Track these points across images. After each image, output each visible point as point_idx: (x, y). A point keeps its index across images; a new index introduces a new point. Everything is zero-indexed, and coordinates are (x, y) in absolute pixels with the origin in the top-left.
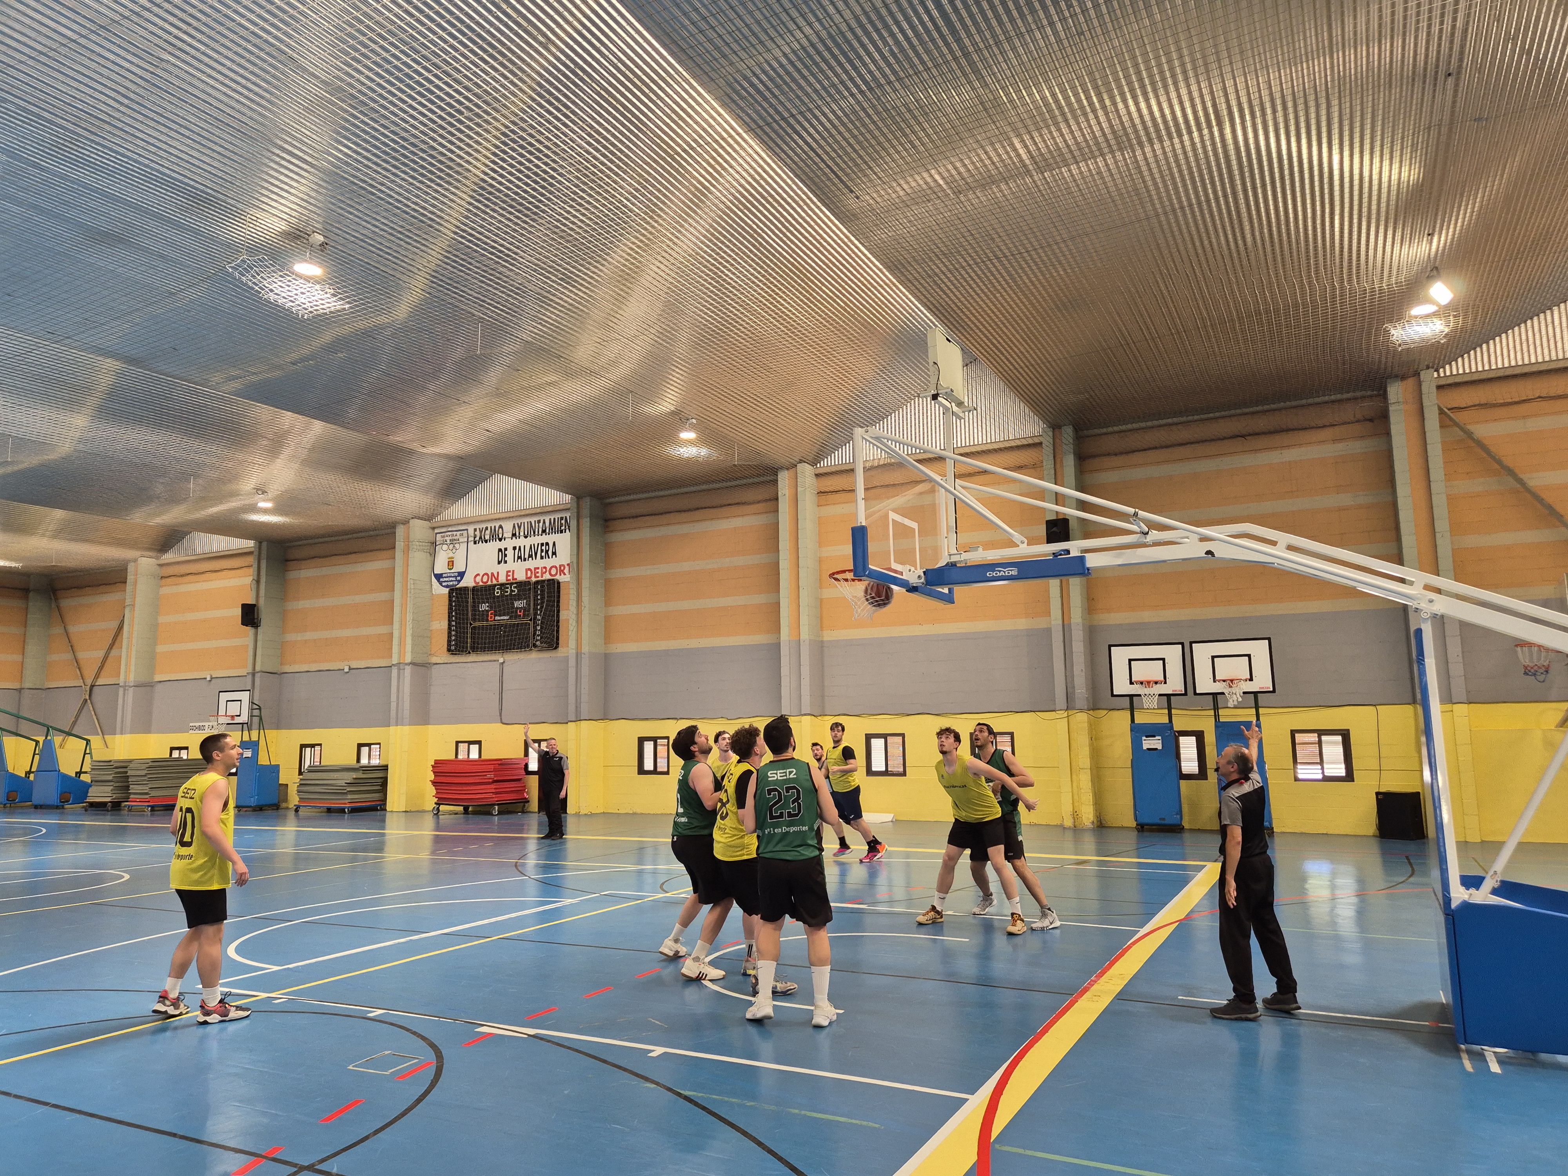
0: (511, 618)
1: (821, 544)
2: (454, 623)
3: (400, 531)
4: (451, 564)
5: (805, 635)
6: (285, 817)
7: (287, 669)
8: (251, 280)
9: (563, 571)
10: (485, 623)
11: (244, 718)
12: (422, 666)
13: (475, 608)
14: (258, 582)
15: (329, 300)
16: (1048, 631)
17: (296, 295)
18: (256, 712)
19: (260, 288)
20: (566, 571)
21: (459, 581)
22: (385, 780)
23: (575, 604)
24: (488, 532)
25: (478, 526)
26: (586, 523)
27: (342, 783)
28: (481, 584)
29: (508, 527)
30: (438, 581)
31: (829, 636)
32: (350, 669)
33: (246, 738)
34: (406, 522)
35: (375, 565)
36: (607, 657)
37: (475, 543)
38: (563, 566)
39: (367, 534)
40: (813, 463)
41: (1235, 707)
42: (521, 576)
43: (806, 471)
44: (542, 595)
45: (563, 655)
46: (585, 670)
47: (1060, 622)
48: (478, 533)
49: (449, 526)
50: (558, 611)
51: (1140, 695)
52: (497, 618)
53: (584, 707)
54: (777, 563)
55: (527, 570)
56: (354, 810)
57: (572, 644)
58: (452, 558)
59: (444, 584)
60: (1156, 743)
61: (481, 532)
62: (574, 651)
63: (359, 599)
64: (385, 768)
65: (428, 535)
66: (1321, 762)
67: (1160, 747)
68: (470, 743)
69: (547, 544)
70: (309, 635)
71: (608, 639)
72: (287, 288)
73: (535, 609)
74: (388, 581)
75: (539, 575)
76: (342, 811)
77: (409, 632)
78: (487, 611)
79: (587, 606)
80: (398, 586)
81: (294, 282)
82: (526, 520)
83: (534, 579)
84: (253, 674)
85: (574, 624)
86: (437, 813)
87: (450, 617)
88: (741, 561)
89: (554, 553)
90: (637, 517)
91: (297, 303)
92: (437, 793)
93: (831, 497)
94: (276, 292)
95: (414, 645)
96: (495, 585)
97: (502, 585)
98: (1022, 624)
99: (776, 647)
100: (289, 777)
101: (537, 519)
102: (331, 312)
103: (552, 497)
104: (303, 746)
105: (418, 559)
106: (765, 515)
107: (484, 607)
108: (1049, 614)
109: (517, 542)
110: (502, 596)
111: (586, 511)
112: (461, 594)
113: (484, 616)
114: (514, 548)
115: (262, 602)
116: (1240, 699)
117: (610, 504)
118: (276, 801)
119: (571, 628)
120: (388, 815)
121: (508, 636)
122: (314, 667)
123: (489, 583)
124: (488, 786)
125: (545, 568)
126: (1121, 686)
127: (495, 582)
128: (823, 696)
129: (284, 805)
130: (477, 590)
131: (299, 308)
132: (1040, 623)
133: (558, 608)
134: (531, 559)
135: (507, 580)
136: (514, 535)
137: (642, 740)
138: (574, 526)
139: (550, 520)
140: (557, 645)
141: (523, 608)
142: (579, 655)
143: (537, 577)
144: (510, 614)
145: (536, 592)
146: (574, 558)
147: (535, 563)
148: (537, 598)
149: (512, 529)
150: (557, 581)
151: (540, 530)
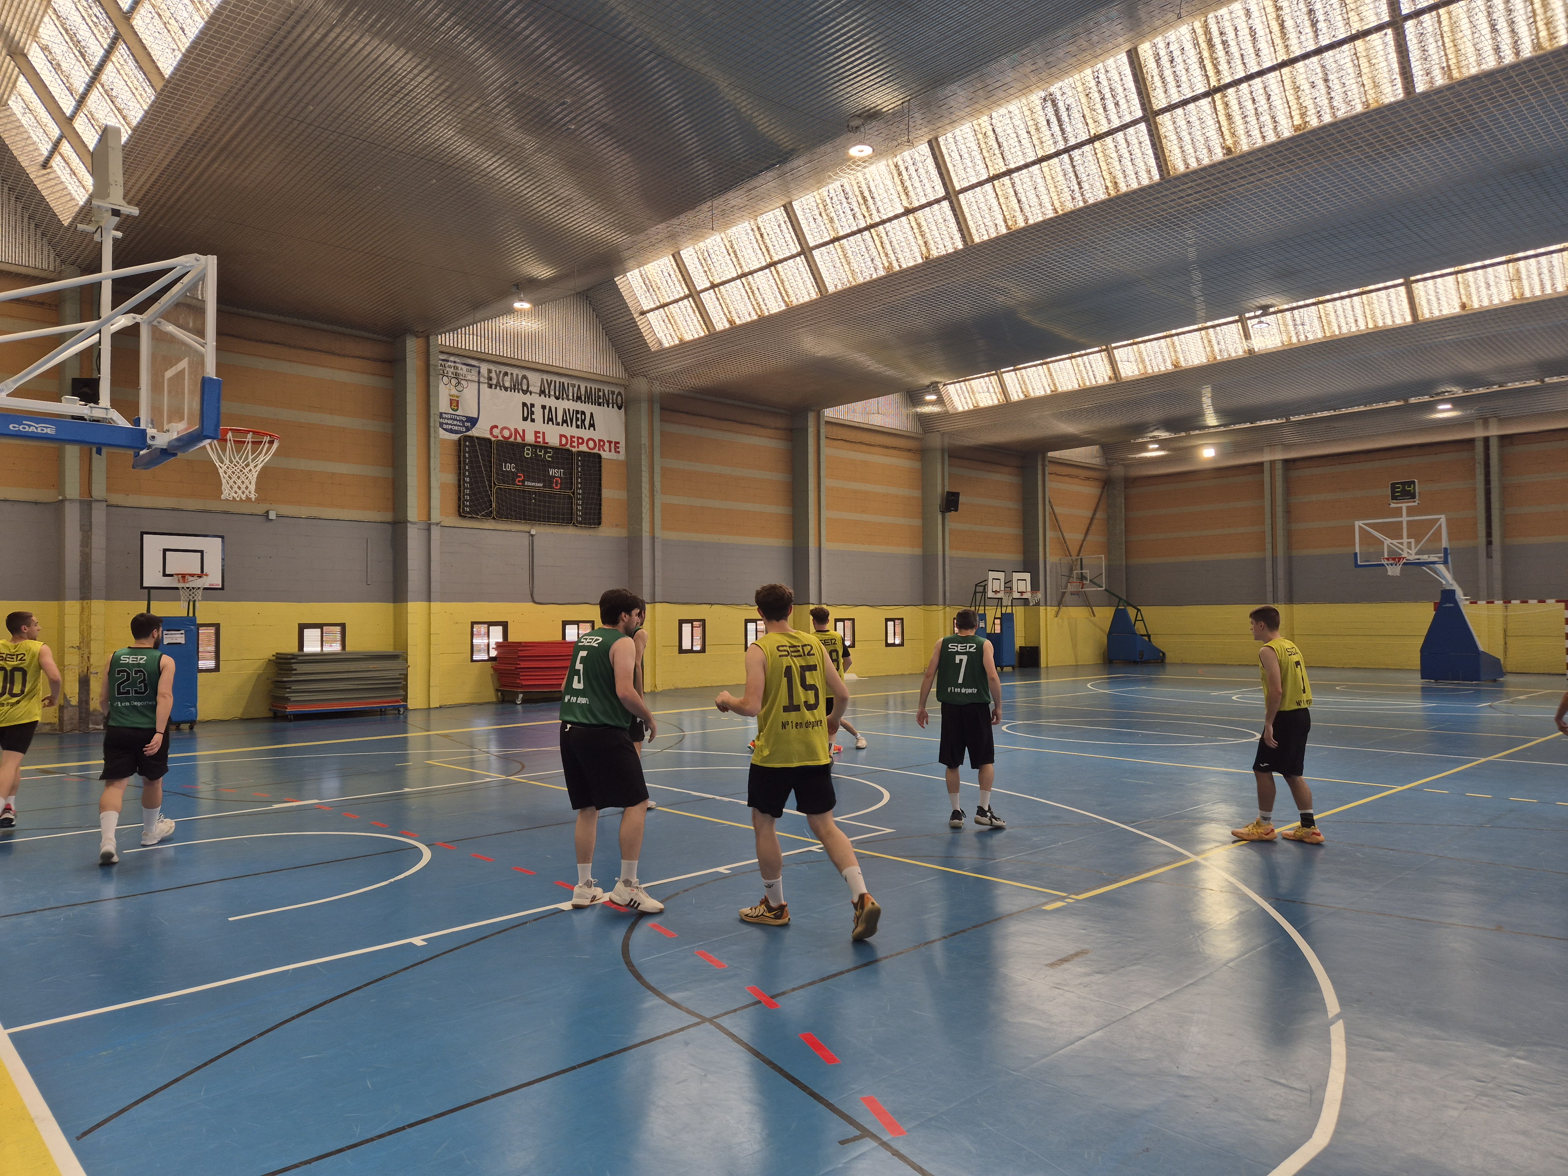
2: (468, 480)
3: (412, 343)
9: (602, 447)
23: (647, 486)
24: (508, 378)
25: (493, 368)
28: (500, 438)
29: (534, 380)
32: (278, 516)
34: (424, 336)
37: (490, 386)
46: (658, 554)
48: (493, 375)
49: (455, 355)
50: (600, 489)
55: (561, 436)
57: (646, 526)
61: (498, 376)
62: (648, 534)
68: (490, 624)
69: (583, 413)
75: (575, 444)
78: (514, 473)
79: (659, 492)
80: (411, 419)
82: (558, 379)
84: (87, 503)
87: (460, 470)
89: (592, 425)
96: (521, 444)
97: (530, 446)
101: (571, 381)
106: (776, 441)
107: (510, 467)
109: (548, 402)
110: (532, 458)
113: (509, 477)
114: (544, 407)
123: (512, 439)
125: (582, 439)
127: (519, 440)
130: (497, 445)
133: (600, 485)
134: (565, 425)
135: (536, 442)
136: (542, 392)
137: (681, 622)
138: (644, 407)
139: (586, 387)
140: (599, 523)
141: (560, 478)
142: (653, 538)
143: (574, 447)
144: (544, 481)
145: (577, 464)
146: (645, 440)
147: (571, 431)
148: (578, 469)
149: (539, 384)
150: (599, 456)
151: (575, 395)
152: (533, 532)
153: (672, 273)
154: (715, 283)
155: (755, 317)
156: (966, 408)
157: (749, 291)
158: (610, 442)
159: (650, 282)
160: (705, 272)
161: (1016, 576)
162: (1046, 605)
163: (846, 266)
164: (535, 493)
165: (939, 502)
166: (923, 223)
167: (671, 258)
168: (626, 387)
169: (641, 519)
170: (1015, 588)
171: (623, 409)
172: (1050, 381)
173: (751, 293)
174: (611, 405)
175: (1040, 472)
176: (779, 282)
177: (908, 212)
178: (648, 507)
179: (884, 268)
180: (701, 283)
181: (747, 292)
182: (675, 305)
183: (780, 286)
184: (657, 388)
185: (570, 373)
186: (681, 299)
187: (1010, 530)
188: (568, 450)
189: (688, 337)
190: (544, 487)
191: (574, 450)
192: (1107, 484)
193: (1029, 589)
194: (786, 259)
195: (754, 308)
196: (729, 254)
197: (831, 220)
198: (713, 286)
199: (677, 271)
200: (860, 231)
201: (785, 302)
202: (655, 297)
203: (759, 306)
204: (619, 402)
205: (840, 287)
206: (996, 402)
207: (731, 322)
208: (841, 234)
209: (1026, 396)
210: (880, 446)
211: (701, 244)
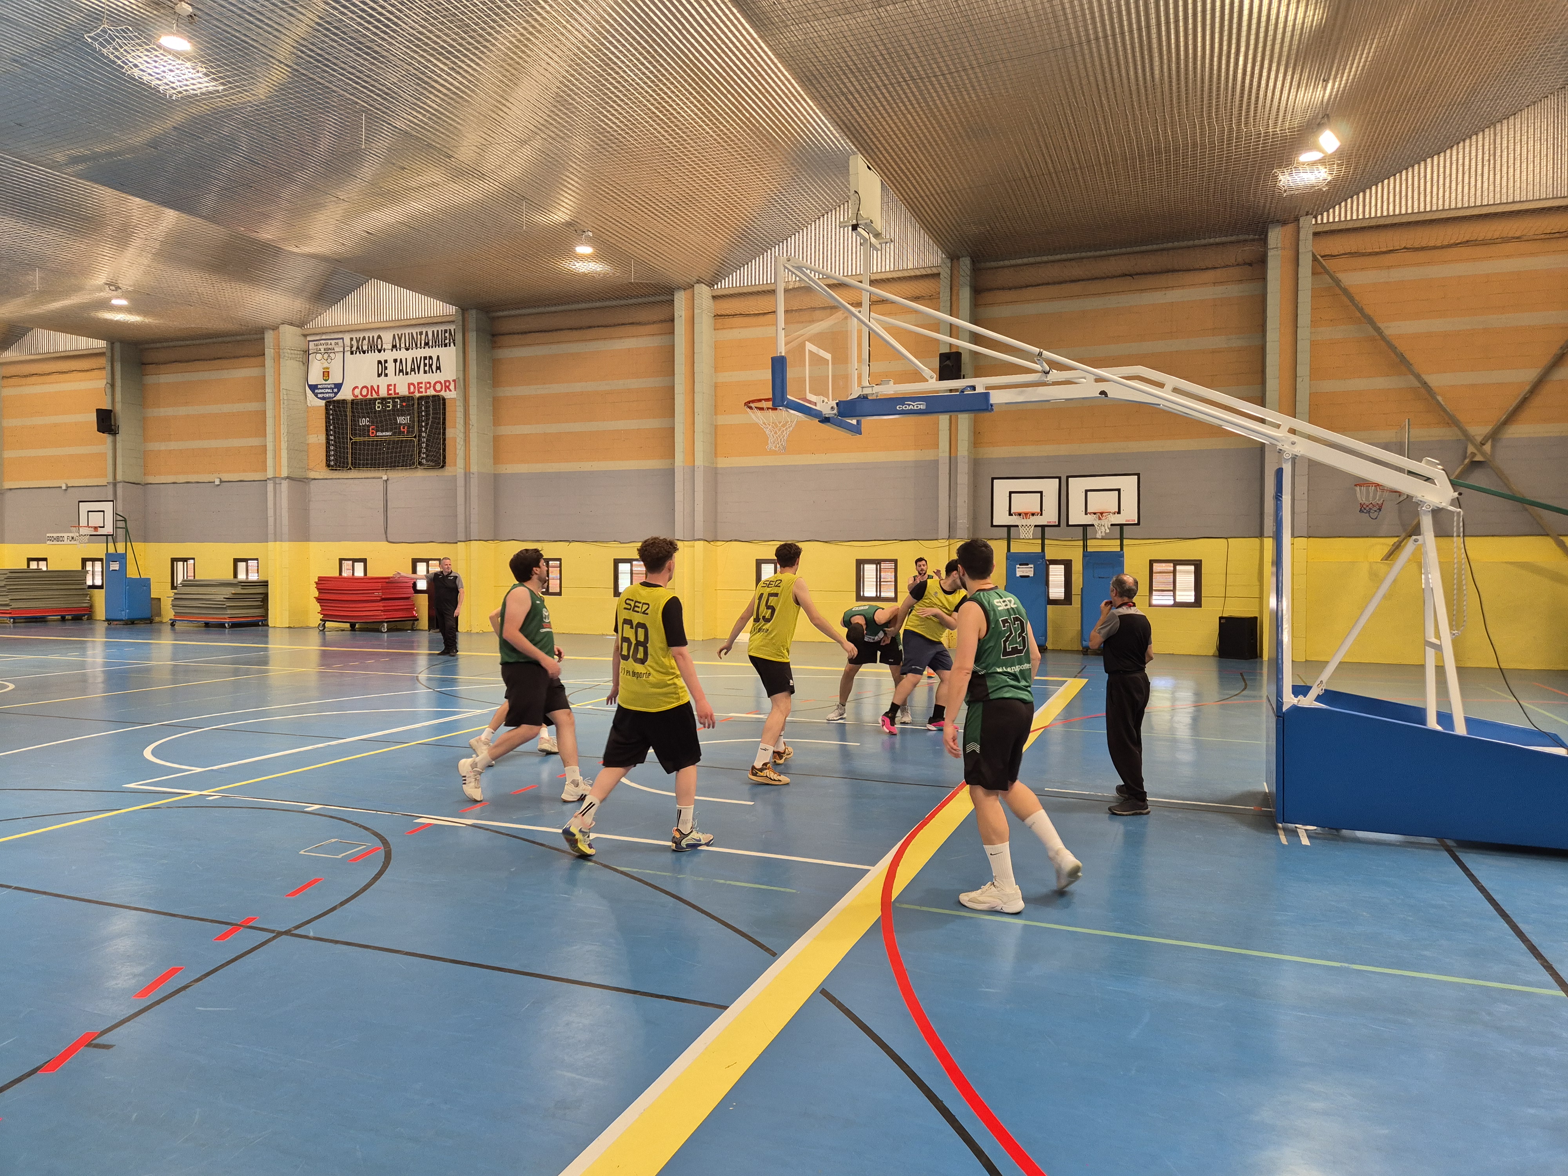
0: (394, 434)
1: (716, 369)
2: (332, 438)
3: (269, 337)
4: (326, 374)
5: (700, 461)
6: (159, 631)
7: (151, 479)
8: (113, 53)
9: (448, 387)
10: (366, 439)
11: (109, 529)
12: (299, 481)
13: (354, 421)
14: (113, 386)
15: (200, 80)
16: (936, 462)
17: (164, 72)
18: (121, 524)
19: (123, 62)
20: (452, 387)
21: (336, 394)
22: (265, 598)
23: (462, 422)
24: (365, 342)
25: (354, 336)
26: (472, 337)
27: (221, 598)
28: (360, 397)
29: (387, 338)
30: (313, 392)
31: (723, 463)
32: (221, 481)
33: (111, 550)
34: (275, 328)
35: (242, 373)
36: (496, 477)
37: (352, 353)
38: (449, 381)
39: (233, 338)
40: (711, 285)
41: (1102, 539)
42: (403, 391)
43: (703, 292)
44: (427, 411)
45: (450, 474)
46: (474, 490)
47: (947, 455)
48: (354, 343)
49: (323, 333)
50: (444, 429)
51: (1017, 526)
52: (379, 434)
53: (474, 529)
54: (673, 388)
55: (409, 385)
56: (234, 625)
57: (460, 463)
58: (328, 368)
59: (320, 396)
60: (1026, 571)
61: (358, 342)
62: (463, 471)
63: (227, 408)
64: (265, 584)
65: (300, 342)
66: (1174, 590)
67: (1032, 575)
68: (354, 561)
70: (173, 445)
71: (497, 458)
72: (154, 64)
73: (420, 426)
74: (259, 390)
75: (423, 390)
76: (222, 626)
77: (284, 445)
78: (369, 426)
79: (475, 425)
80: (269, 396)
81: (162, 57)
82: (407, 331)
83: (417, 395)
84: (115, 485)
85: (462, 443)
86: (323, 629)
87: (327, 430)
88: (634, 383)
89: (438, 368)
90: (525, 333)
91: (165, 81)
92: (322, 609)
93: (728, 321)
94: (141, 67)
95: (289, 459)
96: (376, 399)
97: (383, 399)
98: (910, 455)
99: (670, 473)
100: (161, 590)
102: (202, 94)
103: (437, 308)
104: (174, 560)
105: (290, 368)
106: (659, 337)
107: (364, 422)
108: (936, 446)
110: (384, 411)
111: (472, 324)
112: (338, 407)
113: (365, 431)
114: (395, 361)
115: (118, 407)
116: (1108, 531)
117: (498, 317)
118: (149, 616)
119: (459, 447)
120: (271, 631)
121: (392, 453)
122: (182, 479)
123: (369, 397)
124: (377, 604)
125: (429, 383)
126: (1001, 517)
127: (375, 396)
128: (715, 522)
129: (157, 619)
130: (357, 404)
131: (167, 87)
132: (928, 455)
133: (444, 425)
134: (414, 373)
135: (388, 394)
136: (394, 347)
139: (433, 332)
140: (444, 464)
141: (407, 424)
143: (422, 392)
144: (393, 430)
145: (420, 409)
147: (419, 378)
148: (421, 414)
149: (392, 340)
150: (441, 397)
151: (423, 342)
152: (385, 478)
164: (385, 442)
185: (415, 322)
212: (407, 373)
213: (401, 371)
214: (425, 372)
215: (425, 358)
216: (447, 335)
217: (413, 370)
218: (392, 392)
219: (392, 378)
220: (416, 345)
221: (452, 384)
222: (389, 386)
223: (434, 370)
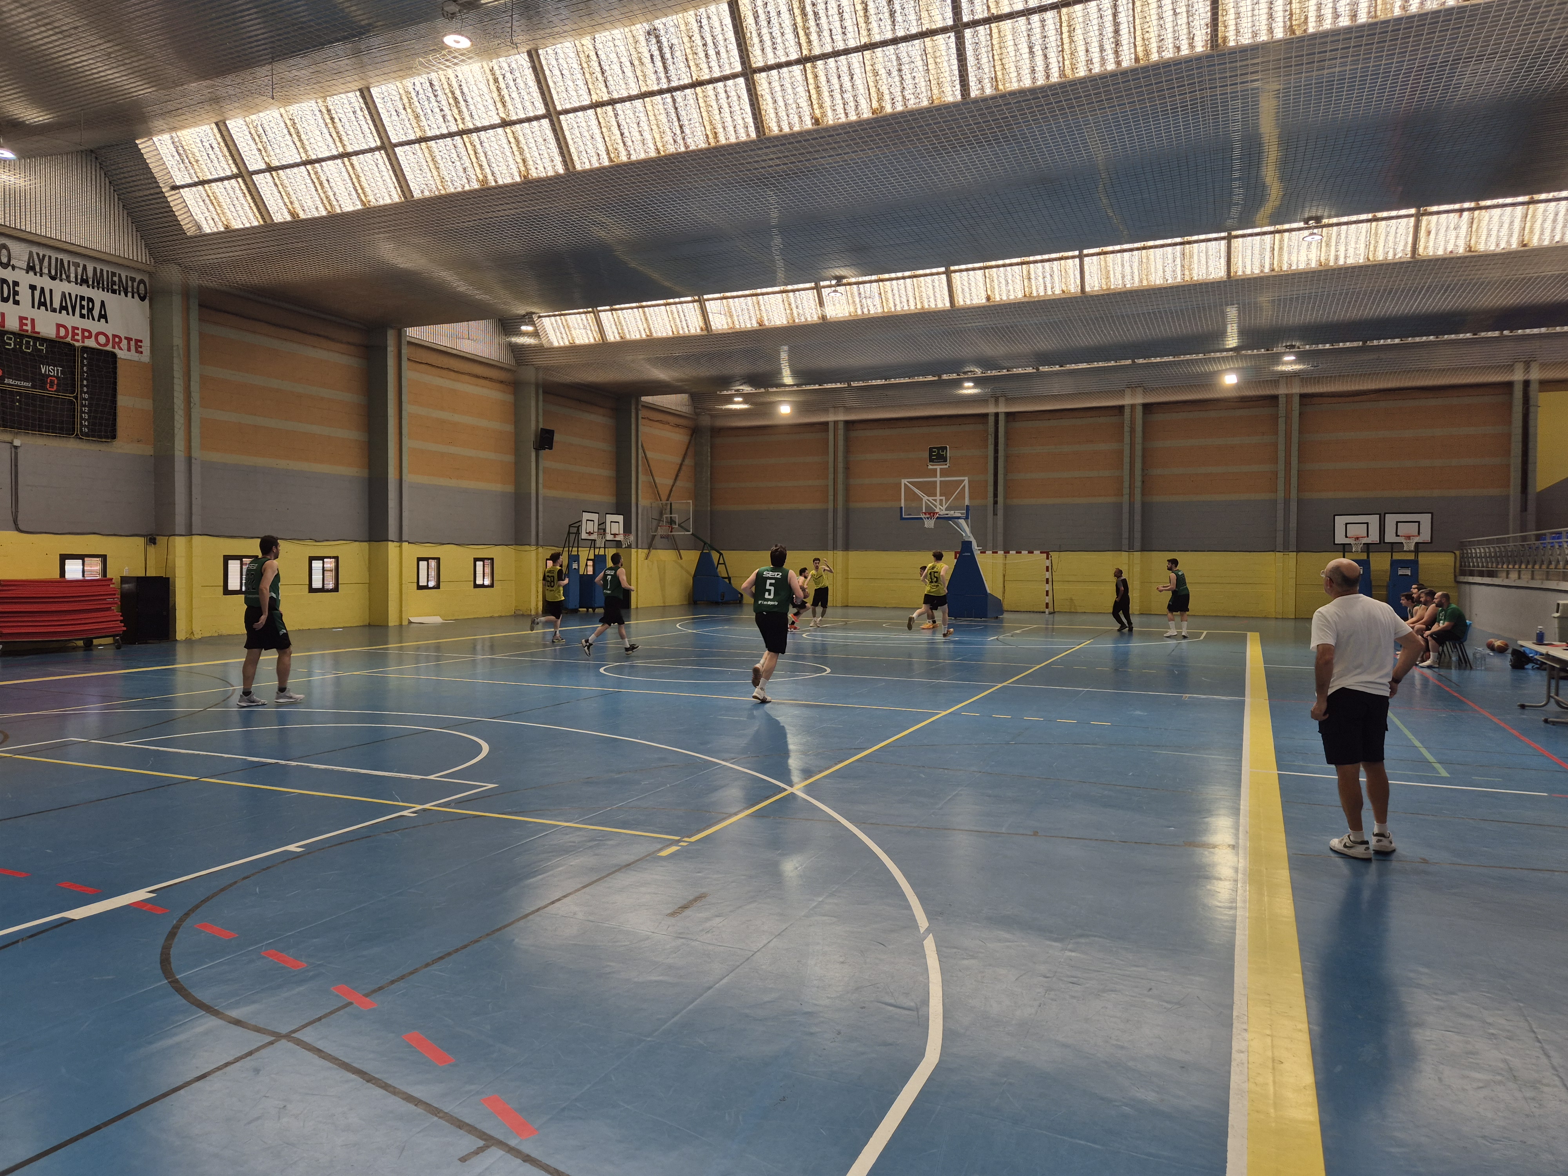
0: (36, 386)
23: (181, 397)
29: (19, 252)
38: (123, 338)
42: (47, 331)
44: (91, 367)
45: (119, 450)
50: (114, 396)
52: (8, 381)
55: (59, 326)
57: (179, 444)
62: (182, 454)
69: (90, 300)
73: (81, 385)
75: (79, 338)
82: (54, 255)
89: (103, 316)
97: (16, 335)
98: (499, 487)
101: (73, 259)
106: (348, 357)
109: (39, 281)
110: (19, 351)
114: (33, 288)
121: (28, 411)
125: (90, 332)
133: (115, 390)
134: (64, 312)
135: (21, 329)
136: (30, 268)
137: (227, 559)
138: (177, 302)
139: (95, 269)
140: (114, 437)
141: (57, 377)
142: (189, 459)
143: (78, 341)
144: (32, 380)
145: (82, 362)
146: (178, 340)
147: (72, 321)
148: (82, 368)
149: (26, 258)
150: (114, 355)
151: (79, 277)
152: (17, 442)
153: (215, 145)
154: (273, 165)
155: (324, 213)
156: (562, 344)
157: (315, 180)
158: (129, 339)
159: (184, 150)
160: (259, 150)
161: (609, 518)
162: (637, 547)
163: (435, 173)
164: (20, 394)
165: (532, 438)
166: (521, 138)
167: (214, 126)
168: (150, 274)
169: (173, 436)
170: (608, 530)
171: (147, 301)
172: (645, 325)
173: (319, 184)
174: (130, 295)
175: (633, 415)
176: (353, 176)
177: (505, 124)
178: (182, 421)
179: (478, 180)
180: (254, 163)
181: (313, 182)
182: (219, 183)
183: (355, 180)
184: (195, 280)
185: (72, 248)
186: (228, 178)
187: (604, 472)
188: (69, 344)
189: (236, 225)
190: (33, 387)
191: (77, 344)
192: (695, 432)
193: (622, 532)
194: (363, 152)
195: (322, 203)
196: (291, 135)
197: (417, 117)
198: (270, 169)
199: (222, 144)
200: (451, 135)
201: (362, 201)
202: (192, 171)
203: (329, 201)
204: (142, 291)
205: (427, 194)
206: (592, 341)
207: (293, 214)
208: (429, 134)
209: (622, 338)
210: (469, 374)
211: (253, 117)
212: (54, 310)
213: (42, 304)
214: (82, 316)
215: (82, 298)
216: (116, 279)
217: (63, 308)
218: (29, 328)
219: (26, 308)
220: (68, 277)
221: (125, 342)
222: (21, 319)
223: (96, 318)
